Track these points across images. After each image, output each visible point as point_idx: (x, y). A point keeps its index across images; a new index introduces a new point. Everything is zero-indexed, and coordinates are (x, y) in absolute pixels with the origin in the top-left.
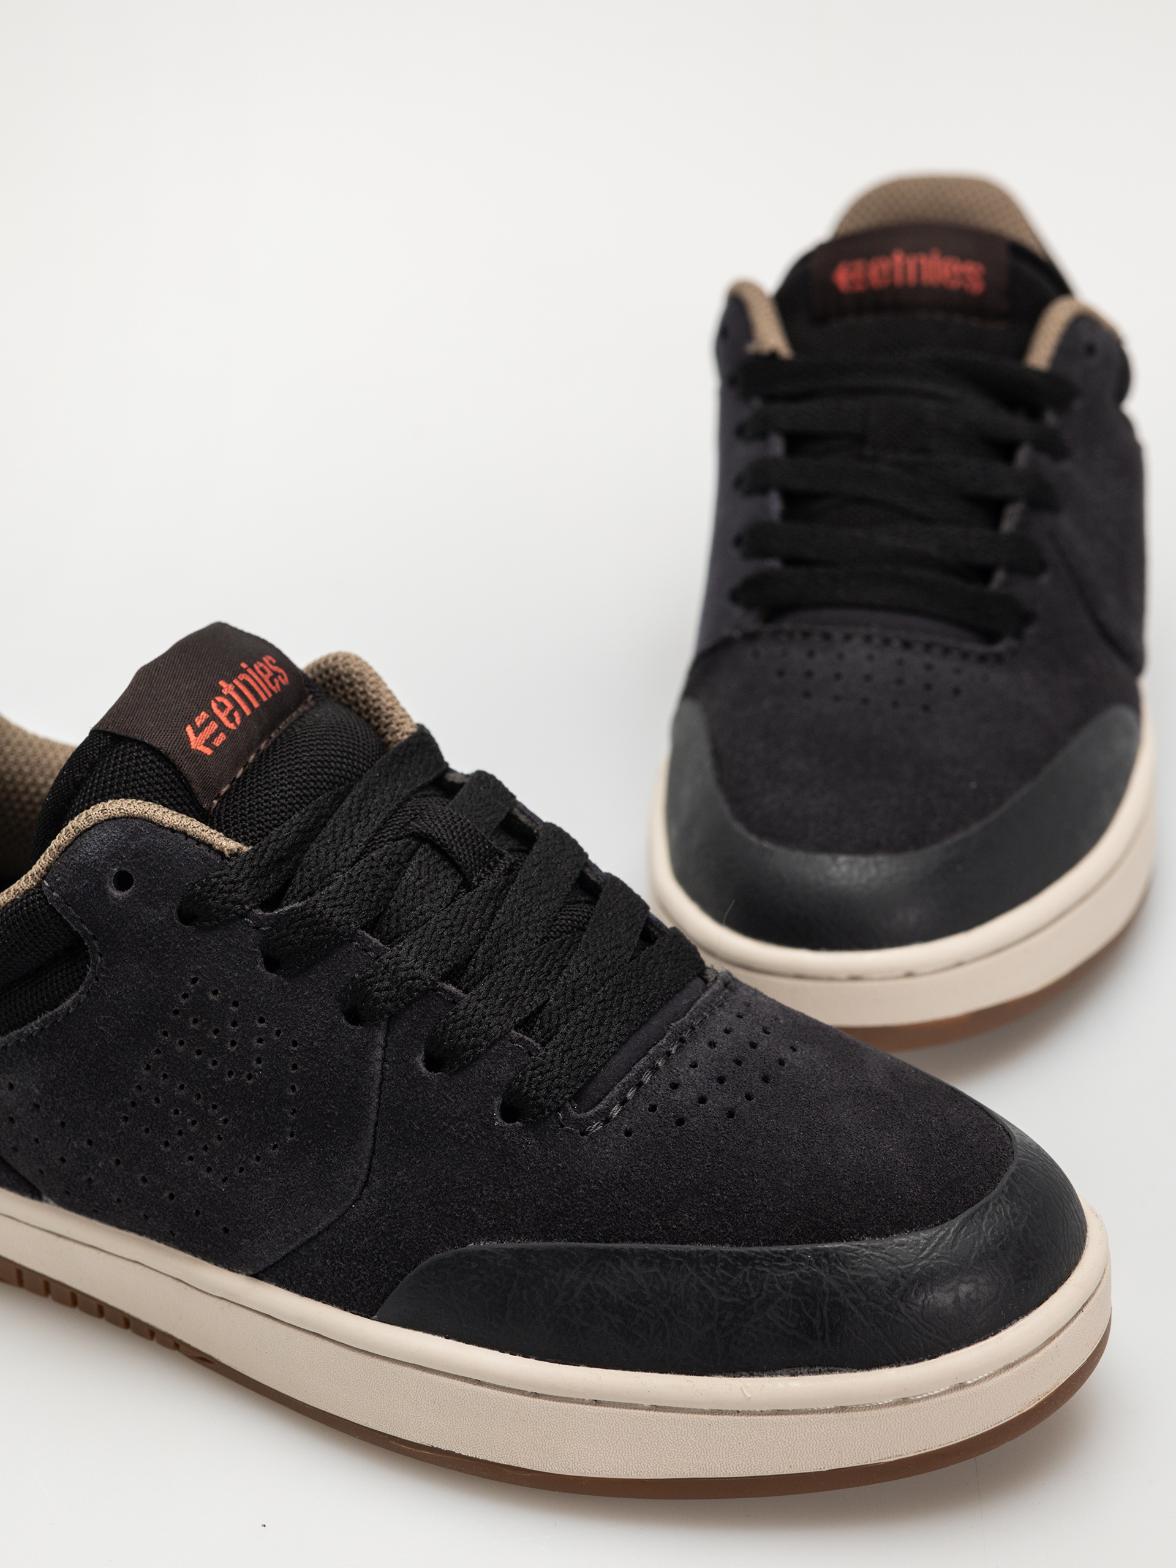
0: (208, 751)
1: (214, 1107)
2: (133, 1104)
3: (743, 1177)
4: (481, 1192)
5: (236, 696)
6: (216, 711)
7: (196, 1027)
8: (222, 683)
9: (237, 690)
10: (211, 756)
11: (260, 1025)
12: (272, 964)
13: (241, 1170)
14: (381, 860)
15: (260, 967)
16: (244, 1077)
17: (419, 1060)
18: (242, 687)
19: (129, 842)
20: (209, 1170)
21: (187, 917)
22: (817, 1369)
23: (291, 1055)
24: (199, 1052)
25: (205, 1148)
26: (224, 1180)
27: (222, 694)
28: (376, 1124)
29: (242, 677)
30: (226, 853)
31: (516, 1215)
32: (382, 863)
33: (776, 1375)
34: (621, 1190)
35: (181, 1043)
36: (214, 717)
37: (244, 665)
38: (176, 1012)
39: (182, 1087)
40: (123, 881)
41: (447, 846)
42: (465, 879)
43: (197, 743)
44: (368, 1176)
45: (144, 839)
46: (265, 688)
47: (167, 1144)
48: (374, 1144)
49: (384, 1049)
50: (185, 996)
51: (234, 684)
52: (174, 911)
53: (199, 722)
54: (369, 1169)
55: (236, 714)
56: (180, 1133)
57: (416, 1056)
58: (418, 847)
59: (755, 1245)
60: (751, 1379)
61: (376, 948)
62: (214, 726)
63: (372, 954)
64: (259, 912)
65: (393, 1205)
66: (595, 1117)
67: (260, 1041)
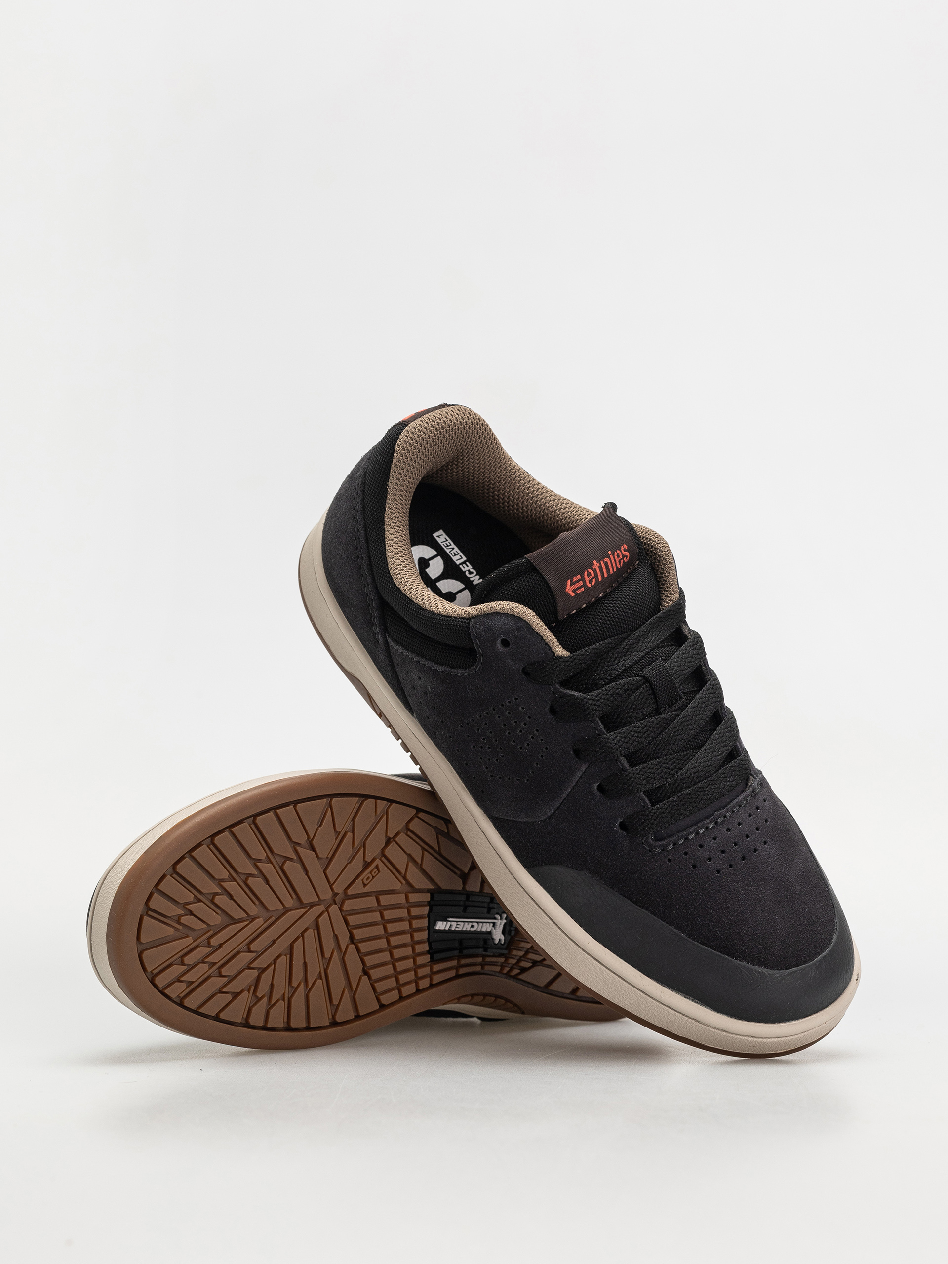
0: (573, 594)
1: (501, 748)
2: (467, 724)
3: (707, 907)
4: (595, 852)
5: (598, 571)
6: (586, 576)
7: (508, 715)
8: (595, 562)
9: (601, 568)
10: (573, 596)
11: (535, 732)
12: (553, 711)
13: (500, 778)
14: (624, 686)
15: (547, 709)
16: (518, 747)
17: (596, 785)
18: (603, 565)
19: (515, 630)
20: (487, 768)
21: (525, 672)
22: (697, 1001)
23: (542, 752)
24: (505, 725)
25: (489, 760)
26: (492, 776)
27: (592, 569)
28: (565, 799)
29: (607, 560)
30: (556, 655)
31: (604, 870)
32: (623, 688)
33: (679, 994)
34: (653, 886)
35: (499, 717)
36: (583, 579)
37: (610, 552)
38: (503, 705)
39: (491, 732)
40: (505, 643)
41: (656, 690)
42: (657, 707)
43: (569, 589)
44: (552, 815)
45: (522, 633)
46: (614, 565)
47: (474, 746)
48: (560, 805)
49: (583, 773)
50: (510, 702)
51: (600, 564)
52: (521, 668)
53: (575, 579)
54: (553, 813)
55: (594, 580)
56: (482, 747)
57: (595, 783)
58: (644, 684)
59: (696, 941)
60: (668, 990)
61: (601, 730)
62: (581, 583)
63: (597, 732)
64: (557, 686)
65: (556, 834)
66: (660, 846)
67: (532, 737)
